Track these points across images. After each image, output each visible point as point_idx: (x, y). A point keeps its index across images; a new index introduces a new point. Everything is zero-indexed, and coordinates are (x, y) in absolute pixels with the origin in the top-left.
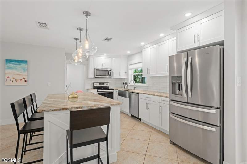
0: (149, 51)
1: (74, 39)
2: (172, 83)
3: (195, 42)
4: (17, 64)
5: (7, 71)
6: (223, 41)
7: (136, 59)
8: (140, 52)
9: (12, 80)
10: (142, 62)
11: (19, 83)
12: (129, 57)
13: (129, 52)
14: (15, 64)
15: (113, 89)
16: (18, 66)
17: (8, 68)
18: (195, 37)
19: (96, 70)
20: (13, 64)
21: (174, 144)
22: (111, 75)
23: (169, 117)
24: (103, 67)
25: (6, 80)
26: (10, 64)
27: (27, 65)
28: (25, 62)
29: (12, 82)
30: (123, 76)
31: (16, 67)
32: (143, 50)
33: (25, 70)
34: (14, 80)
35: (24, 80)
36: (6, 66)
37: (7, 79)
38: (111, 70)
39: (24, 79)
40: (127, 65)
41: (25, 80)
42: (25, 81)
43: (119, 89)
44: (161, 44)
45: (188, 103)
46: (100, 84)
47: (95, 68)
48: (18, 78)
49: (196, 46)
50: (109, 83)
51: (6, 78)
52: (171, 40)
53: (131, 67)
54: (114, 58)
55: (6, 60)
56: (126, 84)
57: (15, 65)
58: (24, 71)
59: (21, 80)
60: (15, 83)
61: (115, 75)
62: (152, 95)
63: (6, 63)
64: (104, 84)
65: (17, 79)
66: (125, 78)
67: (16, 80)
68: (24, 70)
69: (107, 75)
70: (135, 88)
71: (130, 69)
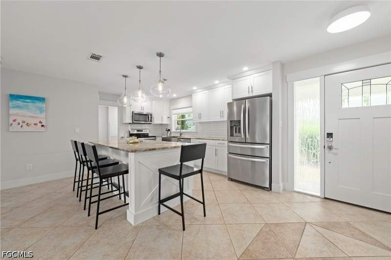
0: (200, 97)
1: (122, 77)
2: (231, 127)
3: (249, 92)
4: (28, 102)
5: (12, 111)
6: (271, 93)
7: (183, 103)
8: (190, 96)
9: (21, 124)
10: (191, 107)
11: (32, 128)
12: (173, 101)
13: (175, 95)
14: (26, 102)
15: (155, 137)
16: (31, 105)
17: (14, 107)
18: (249, 88)
19: (135, 114)
20: (23, 101)
21: (232, 180)
22: (151, 121)
23: (228, 157)
24: (142, 111)
25: (12, 124)
26: (18, 101)
27: (44, 104)
28: (42, 100)
29: (22, 127)
30: (165, 121)
31: (27, 106)
32: (193, 95)
33: (41, 110)
34: (24, 125)
35: (41, 124)
36: (10, 103)
37: (13, 122)
38: (151, 115)
39: (40, 122)
40: (170, 110)
41: (43, 124)
42: (42, 126)
43: (163, 137)
44: (214, 90)
45: (246, 143)
46: (137, 131)
47: (133, 112)
48: (32, 121)
49: (250, 96)
50: (148, 130)
51: (11, 121)
52: (225, 87)
53: (175, 111)
54: (154, 101)
55: (11, 96)
56: (169, 130)
57: (26, 104)
58: (41, 112)
59: (36, 124)
60: (25, 128)
61: (156, 121)
62: (207, 139)
63: (11, 99)
64: (142, 131)
65: (29, 123)
66: (168, 124)
67: (27, 124)
68: (39, 110)
69: (148, 120)
70: (181, 134)
71: (174, 114)
